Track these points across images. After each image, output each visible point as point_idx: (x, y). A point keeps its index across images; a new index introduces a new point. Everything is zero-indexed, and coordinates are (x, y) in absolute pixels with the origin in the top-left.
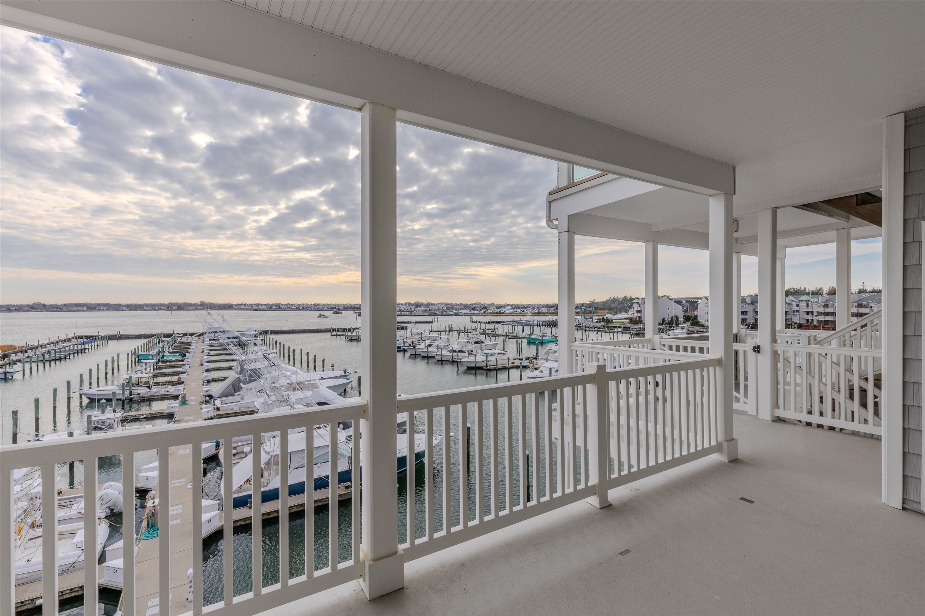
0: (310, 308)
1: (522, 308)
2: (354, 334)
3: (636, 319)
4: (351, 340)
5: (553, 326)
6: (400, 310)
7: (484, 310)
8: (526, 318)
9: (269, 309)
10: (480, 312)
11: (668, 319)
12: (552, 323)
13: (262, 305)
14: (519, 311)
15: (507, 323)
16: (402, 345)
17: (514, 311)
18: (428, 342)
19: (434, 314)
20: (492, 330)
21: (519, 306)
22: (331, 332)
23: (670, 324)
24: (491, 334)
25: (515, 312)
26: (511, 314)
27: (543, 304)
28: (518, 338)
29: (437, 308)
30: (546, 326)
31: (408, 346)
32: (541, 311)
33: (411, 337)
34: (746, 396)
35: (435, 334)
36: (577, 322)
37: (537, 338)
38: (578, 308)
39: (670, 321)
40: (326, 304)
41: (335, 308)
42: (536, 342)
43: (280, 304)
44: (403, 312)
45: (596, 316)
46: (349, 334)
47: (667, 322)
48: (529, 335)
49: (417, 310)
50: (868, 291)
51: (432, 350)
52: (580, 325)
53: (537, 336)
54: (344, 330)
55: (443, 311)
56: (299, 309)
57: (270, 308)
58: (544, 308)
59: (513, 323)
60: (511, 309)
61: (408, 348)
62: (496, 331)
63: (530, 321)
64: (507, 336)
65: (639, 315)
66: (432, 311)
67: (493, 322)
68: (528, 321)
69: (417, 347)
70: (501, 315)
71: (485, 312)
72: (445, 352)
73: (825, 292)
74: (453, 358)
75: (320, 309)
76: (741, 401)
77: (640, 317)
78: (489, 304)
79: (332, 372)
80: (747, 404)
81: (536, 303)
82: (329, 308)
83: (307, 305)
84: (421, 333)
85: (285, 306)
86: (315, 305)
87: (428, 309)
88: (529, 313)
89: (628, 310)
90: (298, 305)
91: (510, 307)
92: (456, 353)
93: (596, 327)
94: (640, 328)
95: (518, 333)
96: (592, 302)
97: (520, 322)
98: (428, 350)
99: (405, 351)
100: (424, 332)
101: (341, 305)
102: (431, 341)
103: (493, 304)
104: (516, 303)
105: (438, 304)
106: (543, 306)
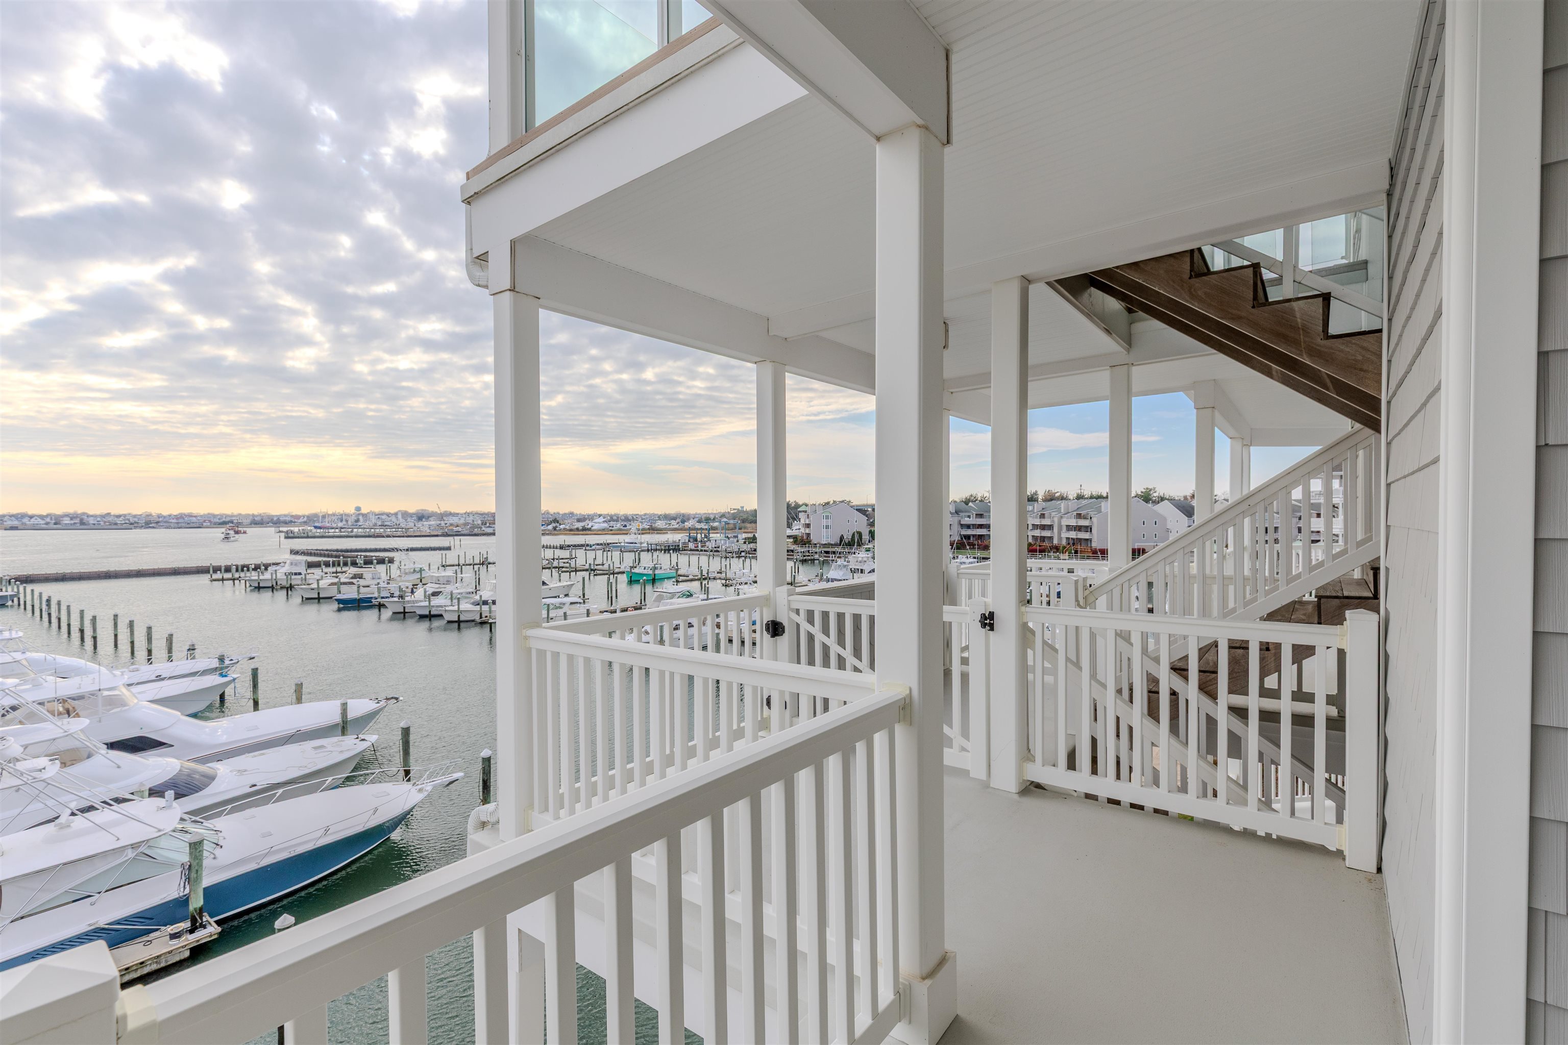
0: (166, 522)
1: (623, 520)
2: (267, 575)
3: (802, 537)
4: (259, 588)
5: (673, 552)
6: (383, 526)
7: (554, 525)
8: (628, 539)
9: (52, 526)
10: (545, 528)
11: (847, 537)
12: (672, 546)
13: (31, 517)
14: (618, 525)
15: (593, 547)
16: (376, 595)
17: (608, 526)
18: (430, 588)
19: (454, 533)
20: (566, 561)
21: (618, 517)
22: (209, 573)
23: (850, 544)
24: (563, 567)
25: (611, 528)
26: (603, 532)
27: (660, 513)
28: (611, 574)
29: (462, 521)
30: (663, 552)
31: (387, 597)
32: (656, 525)
33: (399, 579)
34: (965, 733)
35: (449, 572)
36: (714, 544)
37: (645, 572)
38: (716, 520)
39: (850, 540)
40: (209, 514)
41: (232, 522)
42: (641, 581)
43: (84, 514)
44: (389, 530)
45: (744, 532)
46: (254, 575)
47: (847, 542)
48: (631, 567)
49: (419, 524)
50: (1086, 496)
51: (440, 602)
52: (718, 547)
53: (645, 569)
54: (244, 568)
55: (474, 527)
56: (136, 525)
57: (55, 524)
58: (660, 520)
59: (606, 547)
60: (604, 522)
61: (387, 600)
62: (573, 563)
63: (635, 543)
64: (592, 570)
65: (807, 531)
66: (451, 528)
67: (569, 546)
68: (632, 543)
69: (407, 599)
70: (584, 532)
71: (555, 528)
72: (465, 606)
73: (1040, 498)
74: (483, 616)
75: (192, 525)
76: (955, 744)
77: (808, 535)
78: (565, 514)
79: (189, 661)
80: (969, 751)
81: (648, 513)
82: (215, 524)
83: (159, 516)
84: (421, 570)
85: (99, 519)
86: (181, 516)
87: (443, 523)
88: (634, 530)
89: (792, 523)
90: (135, 516)
91: (601, 519)
92: (488, 606)
93: (743, 551)
94: (809, 551)
95: (611, 565)
96: (738, 510)
97: (619, 544)
98: (430, 603)
99: (381, 606)
100: (426, 568)
101: (247, 516)
102: (437, 586)
103: (572, 513)
104: (613, 511)
105: (465, 514)
106: (659, 517)
